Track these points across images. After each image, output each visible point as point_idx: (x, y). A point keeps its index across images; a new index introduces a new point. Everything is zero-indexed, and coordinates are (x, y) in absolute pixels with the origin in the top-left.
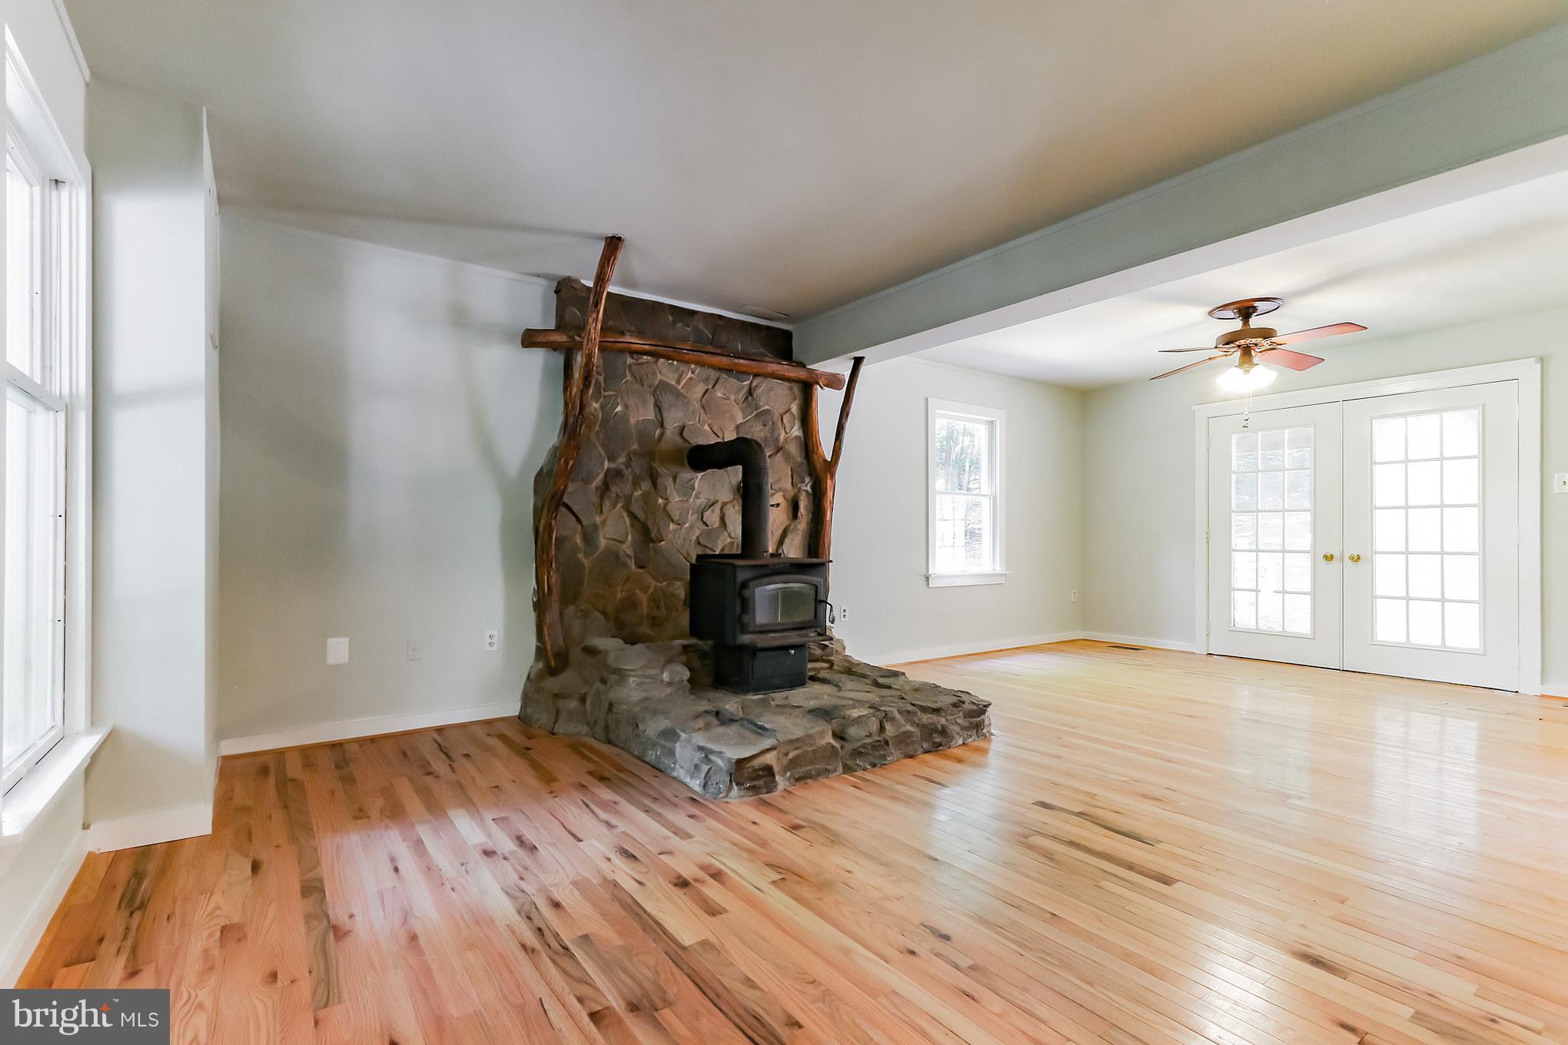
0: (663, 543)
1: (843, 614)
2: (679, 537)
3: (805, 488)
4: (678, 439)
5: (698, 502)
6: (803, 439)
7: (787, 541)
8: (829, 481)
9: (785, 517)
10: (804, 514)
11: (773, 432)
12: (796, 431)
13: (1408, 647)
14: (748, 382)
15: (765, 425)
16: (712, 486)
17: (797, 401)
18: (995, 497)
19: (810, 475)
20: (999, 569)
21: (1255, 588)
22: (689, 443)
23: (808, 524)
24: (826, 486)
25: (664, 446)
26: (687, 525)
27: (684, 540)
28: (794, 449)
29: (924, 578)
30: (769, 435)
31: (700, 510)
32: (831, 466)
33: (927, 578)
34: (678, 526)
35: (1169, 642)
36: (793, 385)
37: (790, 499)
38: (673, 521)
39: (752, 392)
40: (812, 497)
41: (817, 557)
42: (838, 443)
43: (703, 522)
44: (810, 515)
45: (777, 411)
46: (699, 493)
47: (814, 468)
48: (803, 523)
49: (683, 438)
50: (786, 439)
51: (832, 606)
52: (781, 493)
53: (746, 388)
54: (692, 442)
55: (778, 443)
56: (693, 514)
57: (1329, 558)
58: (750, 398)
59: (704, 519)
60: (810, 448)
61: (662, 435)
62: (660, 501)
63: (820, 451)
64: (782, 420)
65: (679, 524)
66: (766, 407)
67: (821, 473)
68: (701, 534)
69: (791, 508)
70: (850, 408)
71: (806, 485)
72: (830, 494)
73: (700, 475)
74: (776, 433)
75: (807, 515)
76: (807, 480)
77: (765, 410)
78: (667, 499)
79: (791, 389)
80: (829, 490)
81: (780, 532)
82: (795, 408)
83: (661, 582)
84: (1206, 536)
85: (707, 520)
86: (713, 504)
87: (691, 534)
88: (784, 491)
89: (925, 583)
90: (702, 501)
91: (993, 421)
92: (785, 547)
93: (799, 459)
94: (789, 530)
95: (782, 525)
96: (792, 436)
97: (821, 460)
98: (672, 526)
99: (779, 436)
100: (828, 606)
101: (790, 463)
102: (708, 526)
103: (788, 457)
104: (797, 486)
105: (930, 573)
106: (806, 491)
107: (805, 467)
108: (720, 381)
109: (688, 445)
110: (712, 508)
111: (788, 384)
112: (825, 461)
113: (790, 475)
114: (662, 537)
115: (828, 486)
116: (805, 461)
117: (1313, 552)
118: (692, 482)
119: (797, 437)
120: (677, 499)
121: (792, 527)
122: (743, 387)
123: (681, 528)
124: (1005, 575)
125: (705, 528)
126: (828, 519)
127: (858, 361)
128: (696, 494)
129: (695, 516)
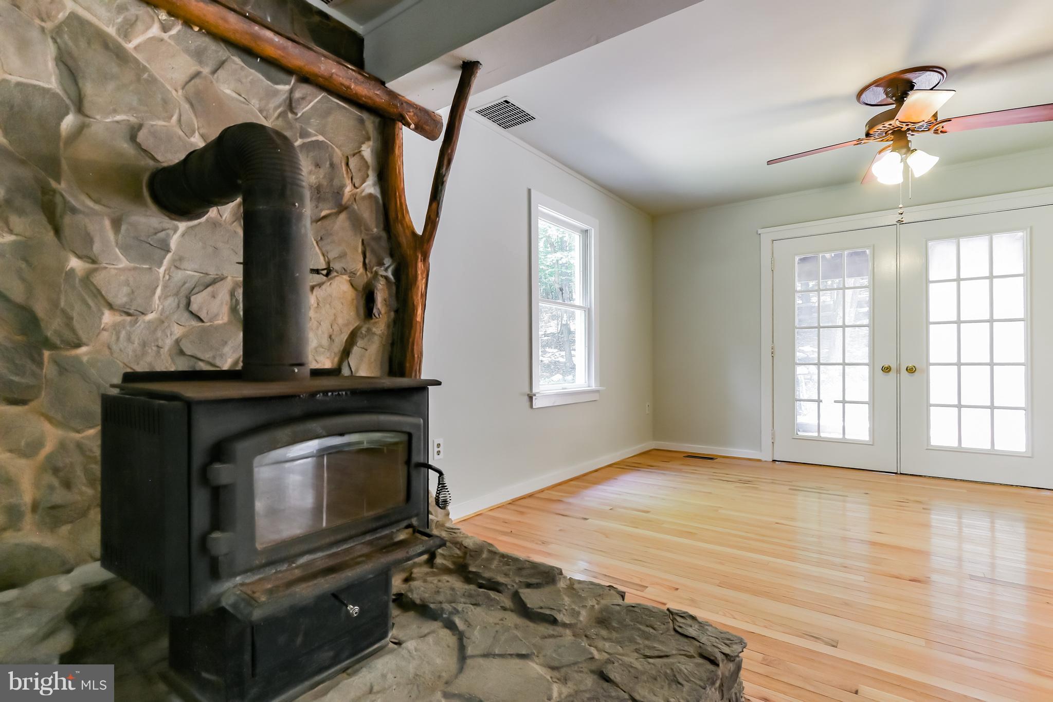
0: (84, 349)
1: (436, 450)
2: (129, 339)
3: (384, 273)
4: (126, 147)
5: (179, 276)
6: (381, 201)
7: (356, 350)
8: (420, 265)
9: (353, 313)
10: (383, 311)
11: (331, 180)
12: (370, 187)
13: (959, 451)
14: (287, 87)
15: (318, 166)
16: (210, 250)
17: (371, 143)
18: (589, 310)
19: (392, 255)
20: (593, 387)
21: (817, 398)
22: (154, 158)
23: (388, 326)
24: (416, 271)
25: (85, 151)
26: (150, 317)
27: (144, 345)
28: (368, 215)
29: (526, 398)
30: (325, 183)
31: (184, 292)
32: (424, 242)
33: (531, 398)
34: (129, 318)
35: (732, 449)
36: (365, 116)
37: (360, 288)
38: (111, 306)
39: (294, 105)
40: (394, 288)
41: (402, 374)
42: (434, 205)
43: (191, 313)
44: (392, 314)
45: (339, 147)
46: (181, 259)
47: (399, 245)
48: (380, 326)
49: (139, 146)
50: (354, 197)
51: (441, 474)
52: (346, 277)
53: (283, 97)
54: (159, 158)
55: (342, 199)
56: (164, 297)
57: (886, 370)
58: (290, 115)
59: (194, 307)
60: (392, 215)
61: (80, 130)
62: (74, 263)
63: (407, 220)
64: (347, 164)
65: (129, 314)
66: (321, 138)
67: (409, 252)
68: (185, 336)
69: (362, 302)
70: (453, 151)
71: (386, 270)
72: (421, 283)
73: (182, 226)
74: (336, 182)
75: (387, 313)
76: (387, 261)
77: (317, 142)
78: (94, 262)
79: (362, 121)
80: (420, 277)
81: (345, 337)
82: (367, 151)
83: (78, 432)
84: (771, 351)
85: (200, 308)
86: (214, 282)
87: (159, 334)
88: (352, 274)
89: (528, 404)
90: (189, 273)
91: (587, 231)
92: (353, 360)
93: (375, 230)
94: (359, 334)
95: (347, 325)
96: (363, 194)
97: (408, 233)
98: (108, 318)
99: (343, 187)
100: (433, 477)
101: (361, 232)
102: (202, 321)
103: (357, 223)
104: (371, 268)
105: (535, 390)
106: (386, 278)
107: (384, 243)
108: (226, 65)
109: (151, 163)
110: (209, 289)
111: (357, 112)
112: (414, 234)
113: (360, 250)
114: (79, 338)
115: (419, 272)
116: (384, 235)
117: (872, 364)
118: (162, 235)
119: (370, 196)
120: (124, 263)
121: (364, 330)
122: (276, 93)
123: (136, 322)
124: (597, 391)
125: (195, 323)
126: (419, 319)
127: (469, 69)
128: (173, 261)
129: (171, 302)
